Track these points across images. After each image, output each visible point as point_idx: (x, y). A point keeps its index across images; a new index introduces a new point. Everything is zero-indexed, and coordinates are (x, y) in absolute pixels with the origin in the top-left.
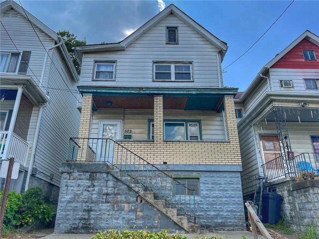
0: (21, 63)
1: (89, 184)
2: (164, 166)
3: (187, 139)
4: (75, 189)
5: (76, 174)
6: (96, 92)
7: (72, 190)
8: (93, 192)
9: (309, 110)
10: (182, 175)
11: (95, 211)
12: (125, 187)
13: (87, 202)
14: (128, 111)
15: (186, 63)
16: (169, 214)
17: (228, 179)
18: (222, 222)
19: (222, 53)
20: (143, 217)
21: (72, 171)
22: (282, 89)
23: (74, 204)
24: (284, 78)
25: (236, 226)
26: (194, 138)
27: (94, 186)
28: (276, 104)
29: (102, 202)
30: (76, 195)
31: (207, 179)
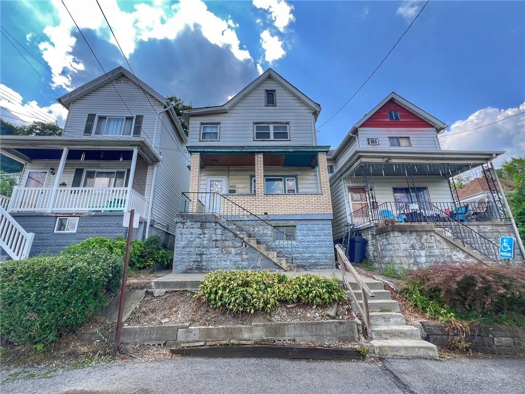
0: (135, 127)
1: (200, 232)
2: (265, 216)
3: (285, 192)
4: (189, 236)
5: (189, 224)
6: (203, 152)
7: (186, 237)
8: (205, 239)
9: (392, 165)
10: (281, 223)
11: (206, 254)
12: (232, 234)
13: (199, 247)
14: (232, 168)
15: (283, 124)
16: (270, 257)
17: (321, 226)
18: (315, 263)
19: (316, 114)
20: (247, 259)
21: (185, 221)
22: (369, 146)
23: (188, 249)
24: (370, 136)
25: (327, 265)
26: (291, 191)
27: (205, 234)
28: (364, 160)
29: (212, 247)
30: (190, 241)
31: (302, 226)
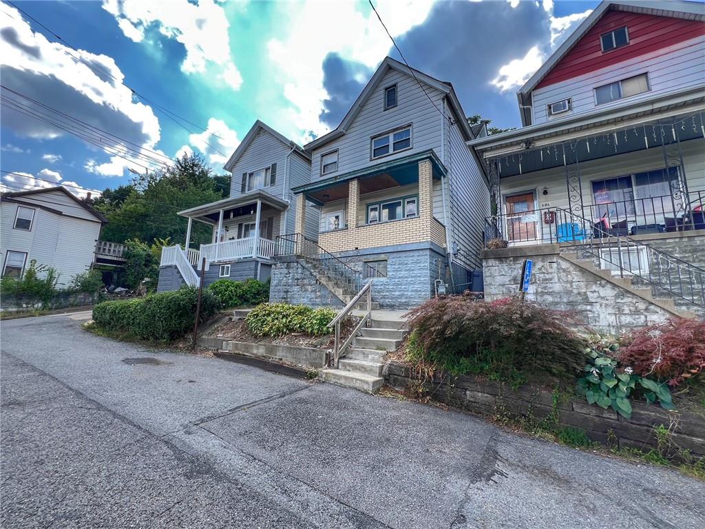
0: (271, 177)
2: (356, 252)
3: (404, 216)
4: (279, 276)
5: (279, 265)
8: (289, 278)
9: (537, 151)
10: (371, 258)
11: (291, 292)
12: (309, 272)
15: (405, 128)
16: (336, 294)
20: (320, 296)
22: (551, 118)
26: (411, 215)
27: (289, 273)
28: (489, 155)
29: (295, 285)
30: (280, 280)
31: (393, 260)
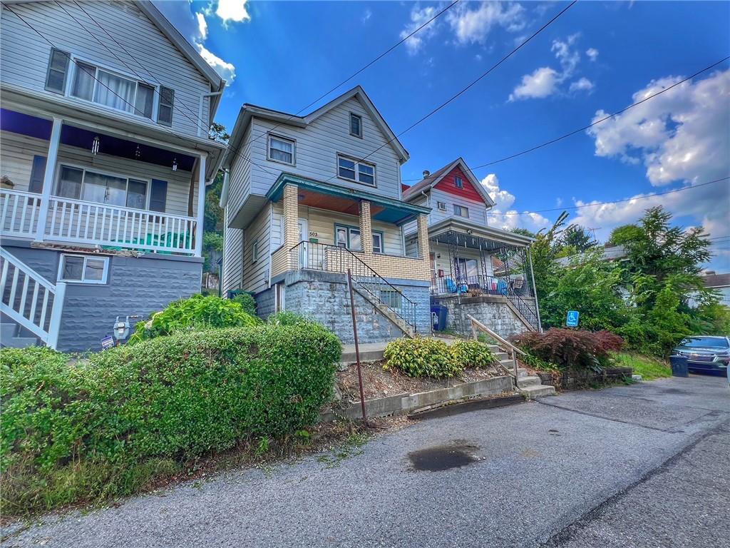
0: (161, 107)
1: (330, 295)
2: (375, 279)
4: (318, 299)
5: (317, 284)
7: (315, 301)
8: (335, 303)
10: (388, 288)
11: (338, 322)
12: (363, 299)
13: (330, 313)
14: (312, 209)
16: (400, 325)
17: (421, 294)
20: (379, 328)
21: (312, 280)
22: (439, 211)
23: (318, 316)
24: (440, 200)
26: (376, 250)
27: (335, 297)
29: (344, 314)
30: (318, 306)
31: (407, 293)
